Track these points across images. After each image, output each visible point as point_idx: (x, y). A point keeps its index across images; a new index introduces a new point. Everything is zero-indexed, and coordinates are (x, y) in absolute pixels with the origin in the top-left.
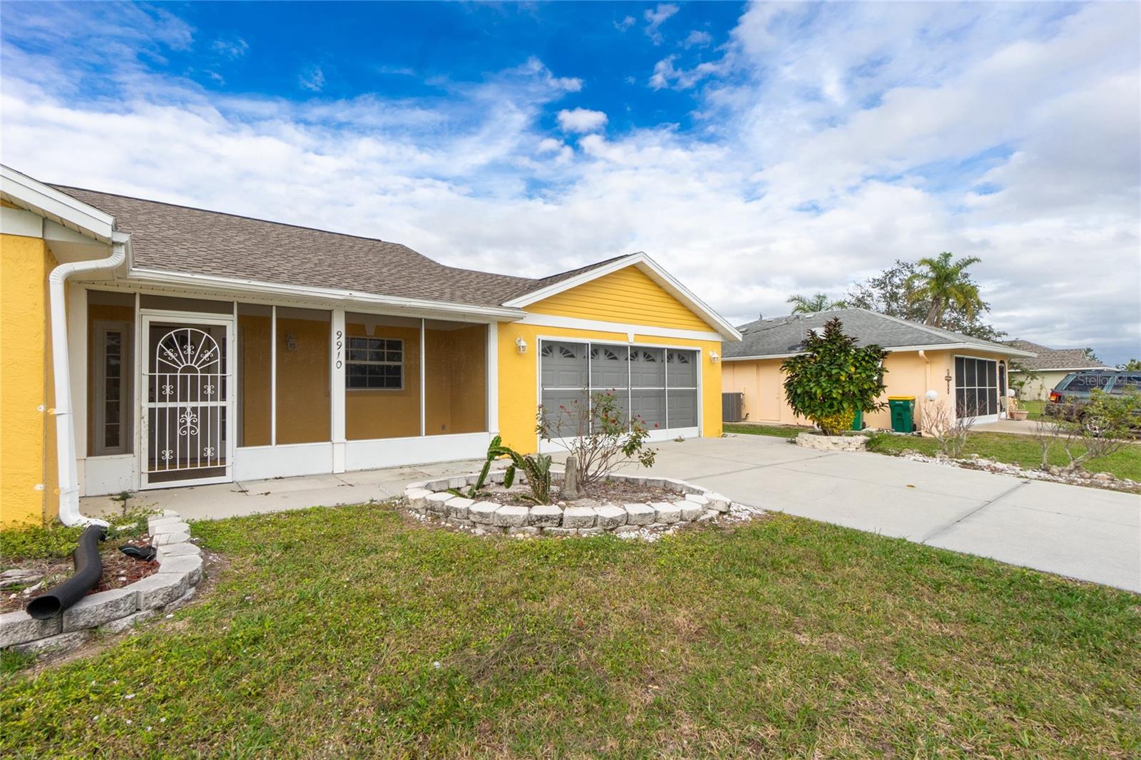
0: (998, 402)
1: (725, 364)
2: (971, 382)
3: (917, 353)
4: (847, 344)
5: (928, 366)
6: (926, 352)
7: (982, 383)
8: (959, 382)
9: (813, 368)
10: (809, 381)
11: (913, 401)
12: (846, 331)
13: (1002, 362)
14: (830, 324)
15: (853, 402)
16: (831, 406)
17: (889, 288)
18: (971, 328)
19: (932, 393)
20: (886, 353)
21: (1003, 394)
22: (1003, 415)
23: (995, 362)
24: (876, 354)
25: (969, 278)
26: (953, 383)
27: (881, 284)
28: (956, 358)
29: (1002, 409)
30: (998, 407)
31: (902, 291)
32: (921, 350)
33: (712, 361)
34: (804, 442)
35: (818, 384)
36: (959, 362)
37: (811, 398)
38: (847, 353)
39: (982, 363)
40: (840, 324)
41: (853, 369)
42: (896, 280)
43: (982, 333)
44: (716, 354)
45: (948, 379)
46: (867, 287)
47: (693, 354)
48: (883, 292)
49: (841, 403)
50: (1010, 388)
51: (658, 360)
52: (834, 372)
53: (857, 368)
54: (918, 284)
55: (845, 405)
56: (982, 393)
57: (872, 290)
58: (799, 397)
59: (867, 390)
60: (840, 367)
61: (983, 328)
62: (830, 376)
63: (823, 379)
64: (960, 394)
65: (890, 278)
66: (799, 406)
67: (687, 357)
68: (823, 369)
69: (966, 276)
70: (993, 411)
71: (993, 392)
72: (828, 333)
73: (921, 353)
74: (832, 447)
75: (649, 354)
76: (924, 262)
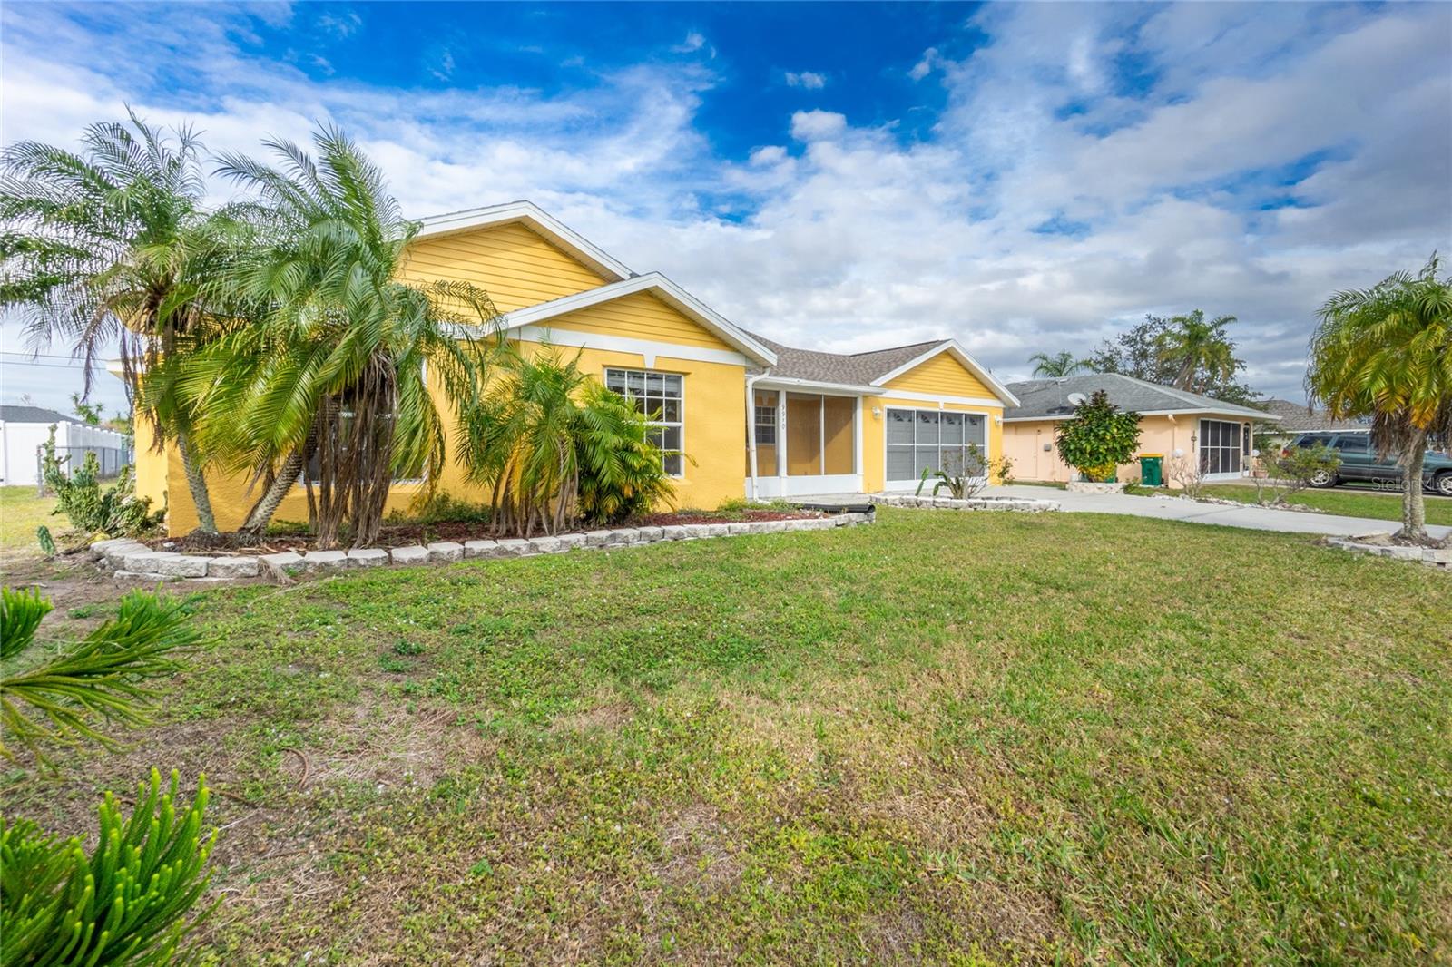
0: (1241, 460)
1: (1006, 424)
2: (1215, 442)
3: (1165, 417)
4: (1110, 411)
5: (1176, 429)
6: (1175, 416)
7: (1226, 443)
8: (1204, 442)
9: (1082, 430)
10: (1080, 439)
11: (1162, 458)
12: (1111, 400)
13: (1247, 424)
14: (1096, 394)
15: (1114, 456)
16: (1098, 459)
17: (1139, 346)
18: (1225, 387)
19: (1179, 451)
20: (1142, 417)
21: (1247, 453)
22: (1246, 474)
23: (1239, 425)
24: (1132, 420)
25: (1225, 336)
26: (1198, 443)
27: (1128, 341)
28: (1202, 421)
29: (1246, 468)
30: (1241, 466)
31: (1152, 349)
32: (1171, 414)
33: (996, 423)
34: (1074, 488)
35: (1088, 441)
36: (1204, 425)
37: (1081, 453)
38: (1111, 418)
39: (1226, 426)
40: (1105, 395)
41: (1115, 430)
42: (1148, 338)
43: (1234, 396)
44: (1000, 418)
45: (1194, 439)
46: (1116, 344)
47: (981, 417)
48: (1132, 349)
49: (1105, 456)
50: (1254, 448)
51: (957, 422)
52: (1101, 432)
53: (1118, 429)
54: (1170, 344)
55: (1109, 458)
56: (1225, 452)
57: (1122, 348)
58: (1069, 452)
59: (1126, 447)
60: (1107, 429)
61: (1237, 387)
62: (1096, 436)
63: (1092, 438)
64: (1204, 453)
65: (1141, 336)
66: (1071, 459)
67: (976, 420)
68: (1091, 430)
69: (1222, 333)
70: (1236, 469)
71: (1236, 452)
72: (1095, 402)
73: (1171, 416)
74: (1097, 491)
75: (950, 418)
76: (1176, 320)
